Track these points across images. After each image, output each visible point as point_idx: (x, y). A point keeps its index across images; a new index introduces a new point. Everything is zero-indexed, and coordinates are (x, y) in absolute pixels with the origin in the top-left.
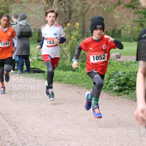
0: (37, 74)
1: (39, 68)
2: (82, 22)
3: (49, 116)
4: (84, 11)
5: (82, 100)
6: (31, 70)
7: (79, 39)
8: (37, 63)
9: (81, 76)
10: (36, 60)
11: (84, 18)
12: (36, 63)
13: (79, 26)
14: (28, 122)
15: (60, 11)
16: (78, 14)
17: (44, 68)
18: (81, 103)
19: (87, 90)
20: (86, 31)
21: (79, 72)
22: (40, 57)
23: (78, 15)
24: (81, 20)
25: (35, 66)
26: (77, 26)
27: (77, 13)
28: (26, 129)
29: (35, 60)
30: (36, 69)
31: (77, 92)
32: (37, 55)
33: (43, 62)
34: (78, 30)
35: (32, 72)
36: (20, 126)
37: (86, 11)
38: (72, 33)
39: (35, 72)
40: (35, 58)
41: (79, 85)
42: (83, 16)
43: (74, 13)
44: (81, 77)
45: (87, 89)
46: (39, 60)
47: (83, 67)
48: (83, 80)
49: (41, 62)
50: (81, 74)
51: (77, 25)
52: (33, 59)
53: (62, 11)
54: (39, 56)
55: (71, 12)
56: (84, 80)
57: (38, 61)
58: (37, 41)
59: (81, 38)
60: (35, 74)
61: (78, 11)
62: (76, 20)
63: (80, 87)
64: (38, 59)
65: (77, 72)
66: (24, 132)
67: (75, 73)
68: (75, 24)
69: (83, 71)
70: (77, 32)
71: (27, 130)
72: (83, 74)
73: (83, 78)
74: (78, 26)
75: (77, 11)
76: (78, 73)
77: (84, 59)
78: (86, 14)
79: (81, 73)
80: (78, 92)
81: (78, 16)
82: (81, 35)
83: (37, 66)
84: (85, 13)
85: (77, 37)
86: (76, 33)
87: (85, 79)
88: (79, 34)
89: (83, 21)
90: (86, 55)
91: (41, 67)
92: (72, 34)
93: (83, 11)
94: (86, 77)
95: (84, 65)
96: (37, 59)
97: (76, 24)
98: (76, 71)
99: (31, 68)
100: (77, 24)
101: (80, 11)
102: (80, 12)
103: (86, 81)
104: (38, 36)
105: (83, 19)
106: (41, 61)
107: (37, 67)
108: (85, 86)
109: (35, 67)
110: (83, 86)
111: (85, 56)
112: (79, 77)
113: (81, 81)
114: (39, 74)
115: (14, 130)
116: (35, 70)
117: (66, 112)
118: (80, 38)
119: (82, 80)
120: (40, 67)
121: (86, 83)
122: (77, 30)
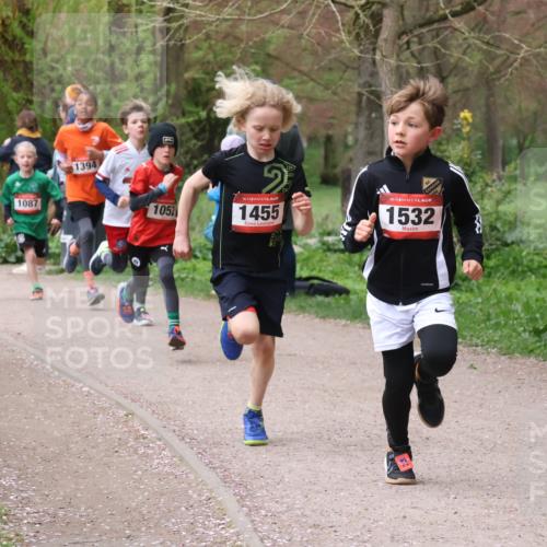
0: (320, 298)
1: (326, 278)
2: (484, 109)
3: (363, 450)
4: (491, 69)
5: (484, 394)
6: (297, 283)
7: (473, 173)
8: (321, 260)
9: (480, 306)
10: (318, 249)
11: (492, 95)
12: (318, 258)
13: (470, 120)
14: (290, 472)
15: (404, 70)
16: (468, 82)
17: (347, 278)
18: (481, 405)
19: (503, 358)
20: (501, 143)
21: (472, 290)
22: (330, 239)
23: (470, 85)
24: (482, 102)
25: (314, 269)
26: (465, 122)
27: (466, 75)
28: (282, 497)
29: (314, 247)
30: (316, 282)
31: (469, 365)
32: (321, 231)
33: (342, 255)
34: (469, 139)
35: (302, 291)
36: (262, 487)
37: (498, 71)
38: (445, 151)
39: (312, 290)
40: (313, 242)
41: (475, 340)
42: (490, 89)
43: (456, 75)
44: (481, 310)
45: (505, 355)
46: (329, 250)
47: (489, 275)
48: (489, 319)
49: (333, 257)
50: (480, 300)
51: (466, 119)
52: (305, 246)
53: (411, 71)
54: (329, 234)
55: (445, 74)
56: (493, 322)
57: (325, 251)
58: (319, 180)
59: (483, 168)
60: (313, 299)
61: (470, 69)
62: (463, 101)
63: (477, 346)
64: (324, 243)
65: (466, 291)
66: (274, 507)
67: (458, 295)
68: (459, 116)
69: (487, 288)
70: (464, 144)
71: (285, 500)
72: (488, 299)
73: (489, 314)
74: (468, 124)
75: (464, 69)
76: (468, 294)
77: (491, 245)
78: (499, 79)
79: (480, 296)
80: (472, 367)
81: (467, 89)
82: (479, 157)
83: (320, 271)
84: (494, 77)
85: (466, 164)
86: (463, 149)
87: (497, 316)
88: (472, 151)
89: (488, 106)
90: (498, 230)
91: (335, 274)
92: (447, 154)
93: (487, 68)
94: (498, 311)
95: (492, 268)
96: (319, 245)
97: (462, 115)
98: (463, 288)
99: (300, 279)
100: (466, 114)
101: (475, 70)
102: (476, 72)
103: (498, 324)
104: (322, 161)
105: (487, 98)
106: (335, 251)
107: (321, 275)
108: (495, 342)
109: (314, 273)
110: (488, 341)
111: (494, 233)
112: (474, 310)
113: (483, 325)
114: (327, 300)
115: (238, 501)
116: (312, 285)
117: (424, 436)
118: (478, 168)
119: (484, 321)
120: (331, 275)
121: (499, 333)
122: (464, 139)
